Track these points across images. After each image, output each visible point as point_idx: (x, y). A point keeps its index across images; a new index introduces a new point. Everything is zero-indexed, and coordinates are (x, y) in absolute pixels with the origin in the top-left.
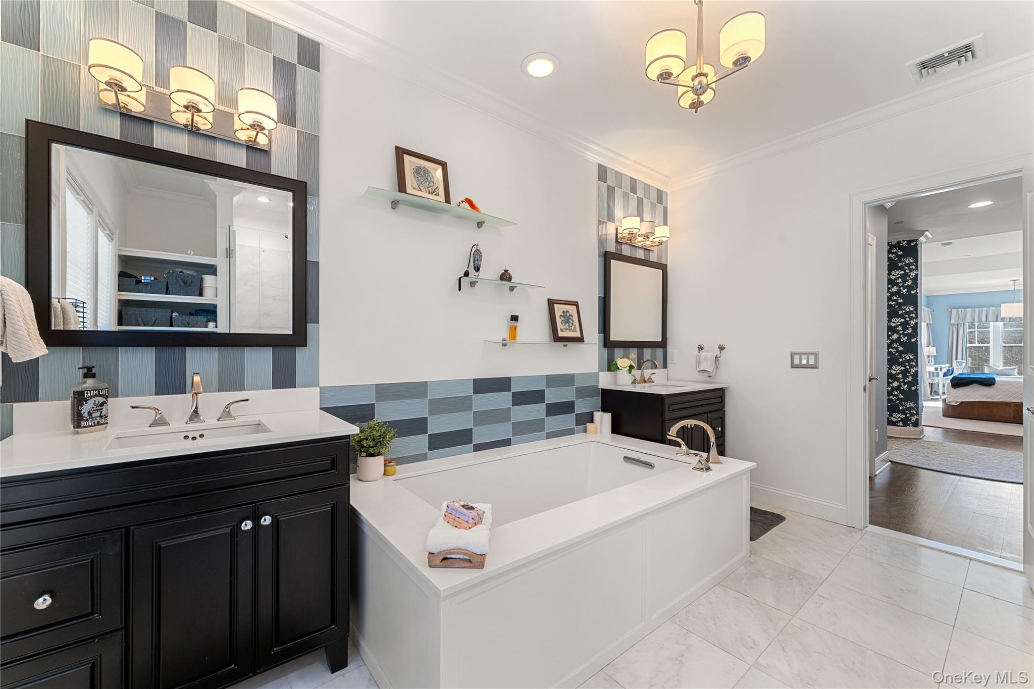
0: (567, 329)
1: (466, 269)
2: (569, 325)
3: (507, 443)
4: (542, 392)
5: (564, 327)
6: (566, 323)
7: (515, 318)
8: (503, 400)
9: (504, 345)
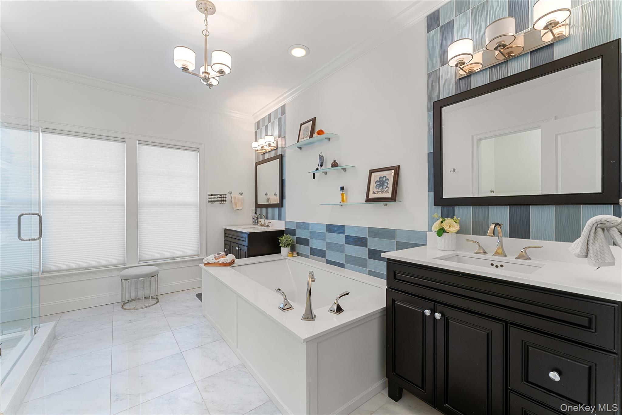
0: (380, 191)
1: (317, 167)
2: (383, 188)
3: (342, 266)
4: (366, 239)
5: (378, 190)
6: (380, 186)
7: (342, 188)
8: (340, 239)
9: (342, 205)
